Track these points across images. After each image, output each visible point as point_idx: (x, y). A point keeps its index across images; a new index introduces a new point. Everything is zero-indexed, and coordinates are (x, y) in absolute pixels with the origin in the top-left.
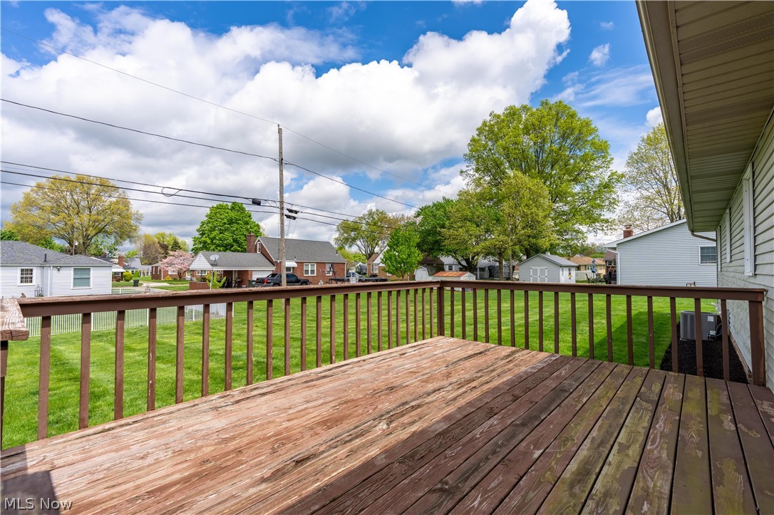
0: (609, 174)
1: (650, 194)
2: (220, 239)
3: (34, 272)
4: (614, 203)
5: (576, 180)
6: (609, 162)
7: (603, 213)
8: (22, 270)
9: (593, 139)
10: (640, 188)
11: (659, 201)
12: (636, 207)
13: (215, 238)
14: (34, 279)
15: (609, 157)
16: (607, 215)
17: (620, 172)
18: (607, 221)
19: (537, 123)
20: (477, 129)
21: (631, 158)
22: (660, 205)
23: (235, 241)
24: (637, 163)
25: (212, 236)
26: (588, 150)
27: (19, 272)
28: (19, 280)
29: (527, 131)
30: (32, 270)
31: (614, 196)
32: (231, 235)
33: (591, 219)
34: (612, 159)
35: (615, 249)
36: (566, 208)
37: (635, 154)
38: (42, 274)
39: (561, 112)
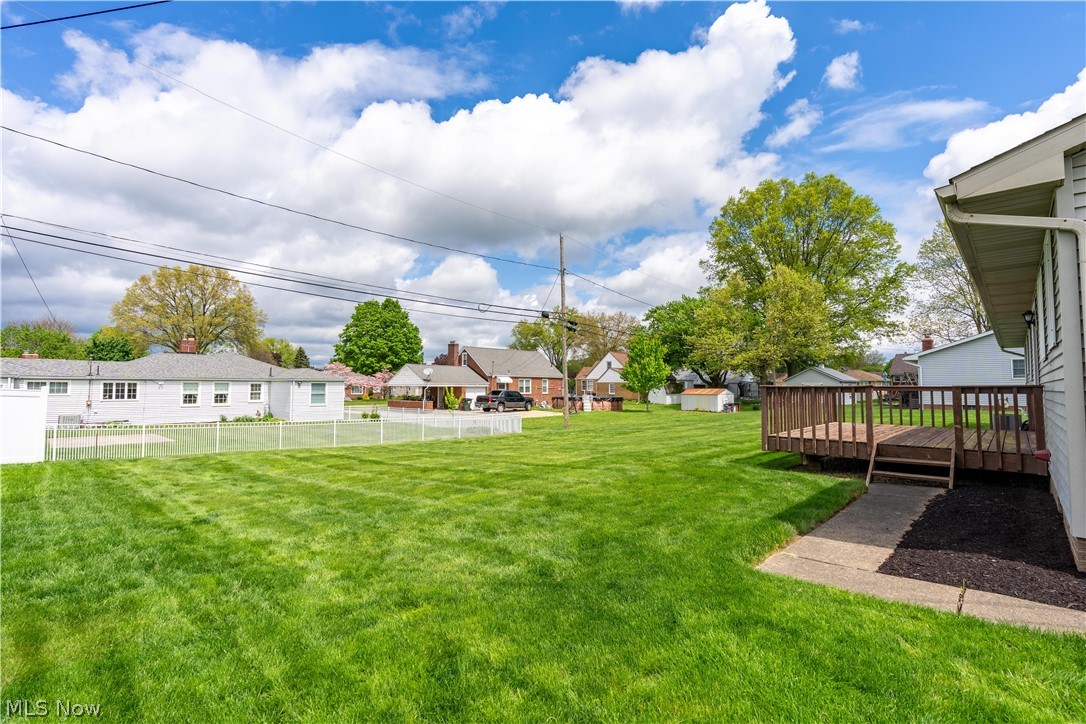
0: (896, 265)
1: (949, 292)
2: (372, 348)
3: (262, 388)
4: (902, 302)
5: (852, 273)
6: (895, 250)
7: (887, 314)
8: (252, 385)
9: (875, 221)
10: (937, 284)
11: (961, 300)
12: (932, 308)
13: (365, 347)
14: (262, 395)
15: (896, 245)
16: (892, 317)
17: (910, 263)
18: (893, 325)
19: (803, 203)
20: (722, 209)
21: (925, 246)
22: (964, 307)
23: (391, 349)
24: (932, 251)
25: (360, 343)
26: (867, 233)
27: (249, 387)
28: (249, 396)
29: (789, 213)
30: (260, 385)
31: (903, 294)
32: (385, 342)
33: (872, 322)
34: (899, 247)
35: (916, 362)
36: (840, 308)
37: (930, 242)
38: (269, 390)
39: (832, 190)
